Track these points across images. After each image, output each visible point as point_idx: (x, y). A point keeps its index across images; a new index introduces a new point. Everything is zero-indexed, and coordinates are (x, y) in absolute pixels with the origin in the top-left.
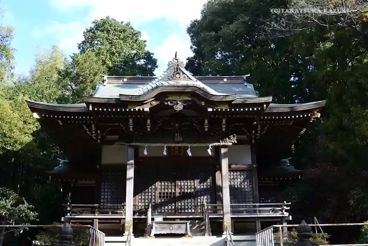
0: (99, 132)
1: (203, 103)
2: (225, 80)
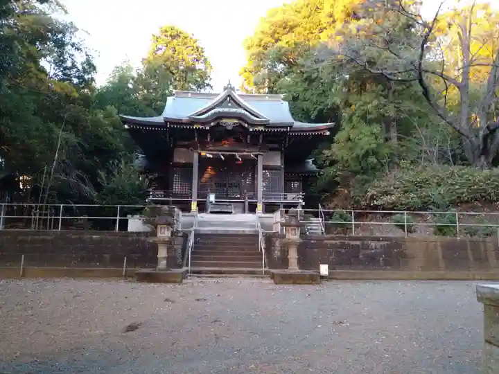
0: (172, 138)
1: (246, 125)
2: (267, 98)
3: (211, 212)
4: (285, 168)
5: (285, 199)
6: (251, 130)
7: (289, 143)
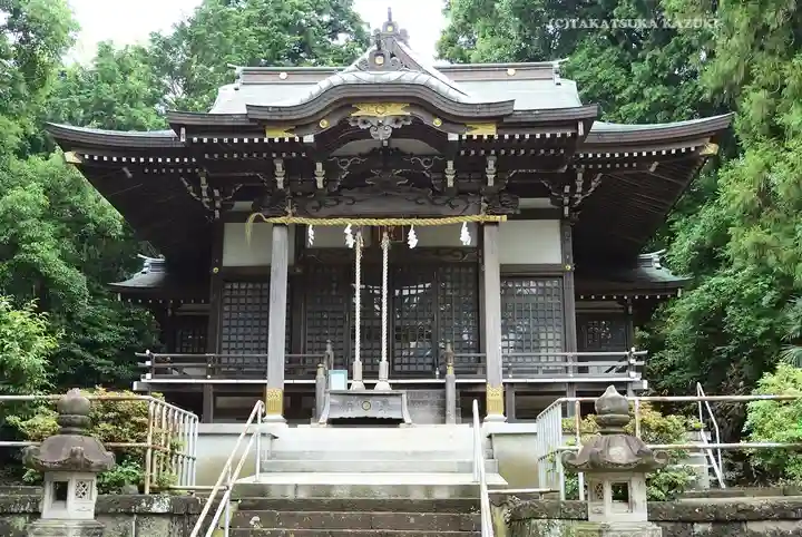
0: (216, 192)
1: (437, 123)
2: (511, 71)
3: (334, 422)
4: (577, 273)
5: (583, 370)
6: (453, 137)
7: (586, 186)
